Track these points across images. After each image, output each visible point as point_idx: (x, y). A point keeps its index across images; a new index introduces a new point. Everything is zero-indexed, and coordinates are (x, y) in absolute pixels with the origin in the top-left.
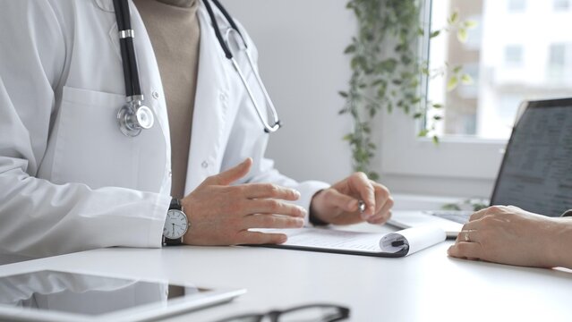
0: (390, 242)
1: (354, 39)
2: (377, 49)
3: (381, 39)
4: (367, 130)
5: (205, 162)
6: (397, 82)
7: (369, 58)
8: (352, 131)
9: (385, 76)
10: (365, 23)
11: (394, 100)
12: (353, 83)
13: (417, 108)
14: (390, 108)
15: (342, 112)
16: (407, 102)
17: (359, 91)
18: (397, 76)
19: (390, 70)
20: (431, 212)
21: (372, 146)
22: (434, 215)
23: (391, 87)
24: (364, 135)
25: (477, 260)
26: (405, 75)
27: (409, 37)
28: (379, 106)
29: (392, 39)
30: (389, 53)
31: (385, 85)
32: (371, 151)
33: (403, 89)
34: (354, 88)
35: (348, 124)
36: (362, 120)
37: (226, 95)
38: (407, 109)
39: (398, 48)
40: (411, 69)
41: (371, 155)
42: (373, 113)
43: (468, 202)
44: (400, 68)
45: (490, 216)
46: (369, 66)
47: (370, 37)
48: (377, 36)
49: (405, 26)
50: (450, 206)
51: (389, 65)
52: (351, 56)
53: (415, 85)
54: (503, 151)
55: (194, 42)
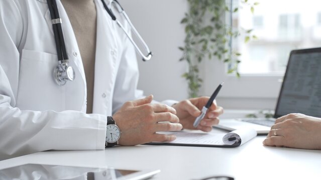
0: (227, 139)
1: (186, 15)
2: (200, 20)
3: (203, 14)
4: (197, 70)
5: (104, 94)
6: (213, 40)
7: (196, 26)
8: (187, 71)
9: (206, 37)
10: (193, 4)
11: (212, 51)
12: (187, 41)
13: (226, 56)
14: (210, 56)
15: (181, 60)
16: (220, 52)
17: (191, 46)
18: (213, 37)
19: (210, 33)
20: (240, 119)
21: (200, 80)
22: (243, 121)
23: (210, 44)
24: (195, 74)
25: (282, 147)
26: (218, 36)
27: (220, 12)
28: (203, 55)
29: (209, 14)
30: (207, 22)
31: (206, 42)
32: (199, 83)
33: (217, 45)
34: (188, 45)
35: (185, 67)
36: (193, 64)
37: (115, 51)
38: (220, 57)
39: (213, 19)
40: (221, 32)
41: (199, 86)
42: (200, 60)
43: (261, 112)
44: (215, 32)
45: (289, 119)
46: (197, 31)
47: (196, 13)
48: (200, 12)
49: (217, 6)
50: (250, 116)
51: (209, 30)
52: (185, 25)
53: (224, 42)
54: (281, 81)
55: (94, 19)
